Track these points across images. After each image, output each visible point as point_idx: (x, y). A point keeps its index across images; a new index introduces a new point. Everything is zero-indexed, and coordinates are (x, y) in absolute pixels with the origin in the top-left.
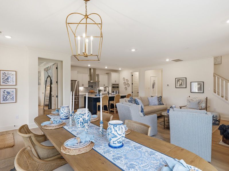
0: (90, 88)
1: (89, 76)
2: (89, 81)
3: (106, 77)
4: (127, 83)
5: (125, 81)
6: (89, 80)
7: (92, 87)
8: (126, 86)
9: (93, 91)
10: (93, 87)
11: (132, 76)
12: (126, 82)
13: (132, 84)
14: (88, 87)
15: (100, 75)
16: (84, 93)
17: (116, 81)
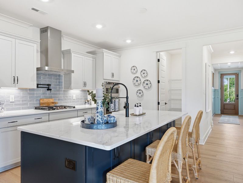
0: (41, 91)
1: (39, 53)
2: (38, 69)
3: (89, 60)
4: (143, 80)
5: (138, 74)
6: (39, 66)
7: (49, 89)
8: (141, 87)
9: (51, 100)
10: (51, 87)
11: (159, 60)
12: (140, 76)
13: (159, 82)
14: (35, 87)
15: (73, 54)
16: (19, 109)
17: (113, 75)
